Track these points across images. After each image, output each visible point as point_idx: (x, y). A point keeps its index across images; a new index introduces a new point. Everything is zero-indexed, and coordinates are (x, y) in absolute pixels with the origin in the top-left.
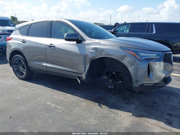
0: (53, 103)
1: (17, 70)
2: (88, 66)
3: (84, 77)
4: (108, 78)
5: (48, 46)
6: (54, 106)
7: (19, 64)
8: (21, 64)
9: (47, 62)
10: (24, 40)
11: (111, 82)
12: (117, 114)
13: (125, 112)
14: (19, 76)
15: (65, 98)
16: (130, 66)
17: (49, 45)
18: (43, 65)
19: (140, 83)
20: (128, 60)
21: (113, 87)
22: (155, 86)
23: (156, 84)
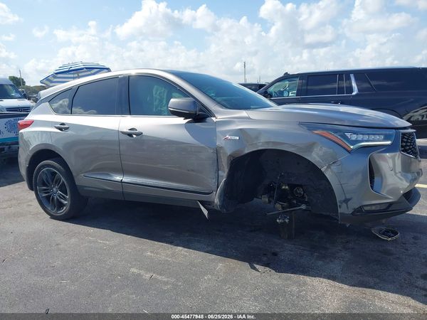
0: (147, 269)
1: (48, 198)
2: (224, 174)
3: (217, 201)
4: (270, 202)
5: (123, 133)
6: (148, 276)
7: (51, 183)
8: (58, 181)
9: (123, 172)
10: (63, 124)
11: (280, 209)
12: (305, 284)
13: (322, 279)
14: (53, 212)
15: (173, 255)
16: (329, 167)
17: (126, 130)
18: (113, 179)
19: (354, 205)
20: (321, 153)
21: (287, 221)
22: (390, 209)
23: (390, 204)
